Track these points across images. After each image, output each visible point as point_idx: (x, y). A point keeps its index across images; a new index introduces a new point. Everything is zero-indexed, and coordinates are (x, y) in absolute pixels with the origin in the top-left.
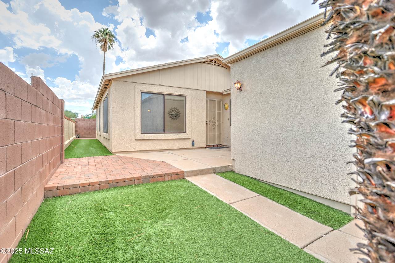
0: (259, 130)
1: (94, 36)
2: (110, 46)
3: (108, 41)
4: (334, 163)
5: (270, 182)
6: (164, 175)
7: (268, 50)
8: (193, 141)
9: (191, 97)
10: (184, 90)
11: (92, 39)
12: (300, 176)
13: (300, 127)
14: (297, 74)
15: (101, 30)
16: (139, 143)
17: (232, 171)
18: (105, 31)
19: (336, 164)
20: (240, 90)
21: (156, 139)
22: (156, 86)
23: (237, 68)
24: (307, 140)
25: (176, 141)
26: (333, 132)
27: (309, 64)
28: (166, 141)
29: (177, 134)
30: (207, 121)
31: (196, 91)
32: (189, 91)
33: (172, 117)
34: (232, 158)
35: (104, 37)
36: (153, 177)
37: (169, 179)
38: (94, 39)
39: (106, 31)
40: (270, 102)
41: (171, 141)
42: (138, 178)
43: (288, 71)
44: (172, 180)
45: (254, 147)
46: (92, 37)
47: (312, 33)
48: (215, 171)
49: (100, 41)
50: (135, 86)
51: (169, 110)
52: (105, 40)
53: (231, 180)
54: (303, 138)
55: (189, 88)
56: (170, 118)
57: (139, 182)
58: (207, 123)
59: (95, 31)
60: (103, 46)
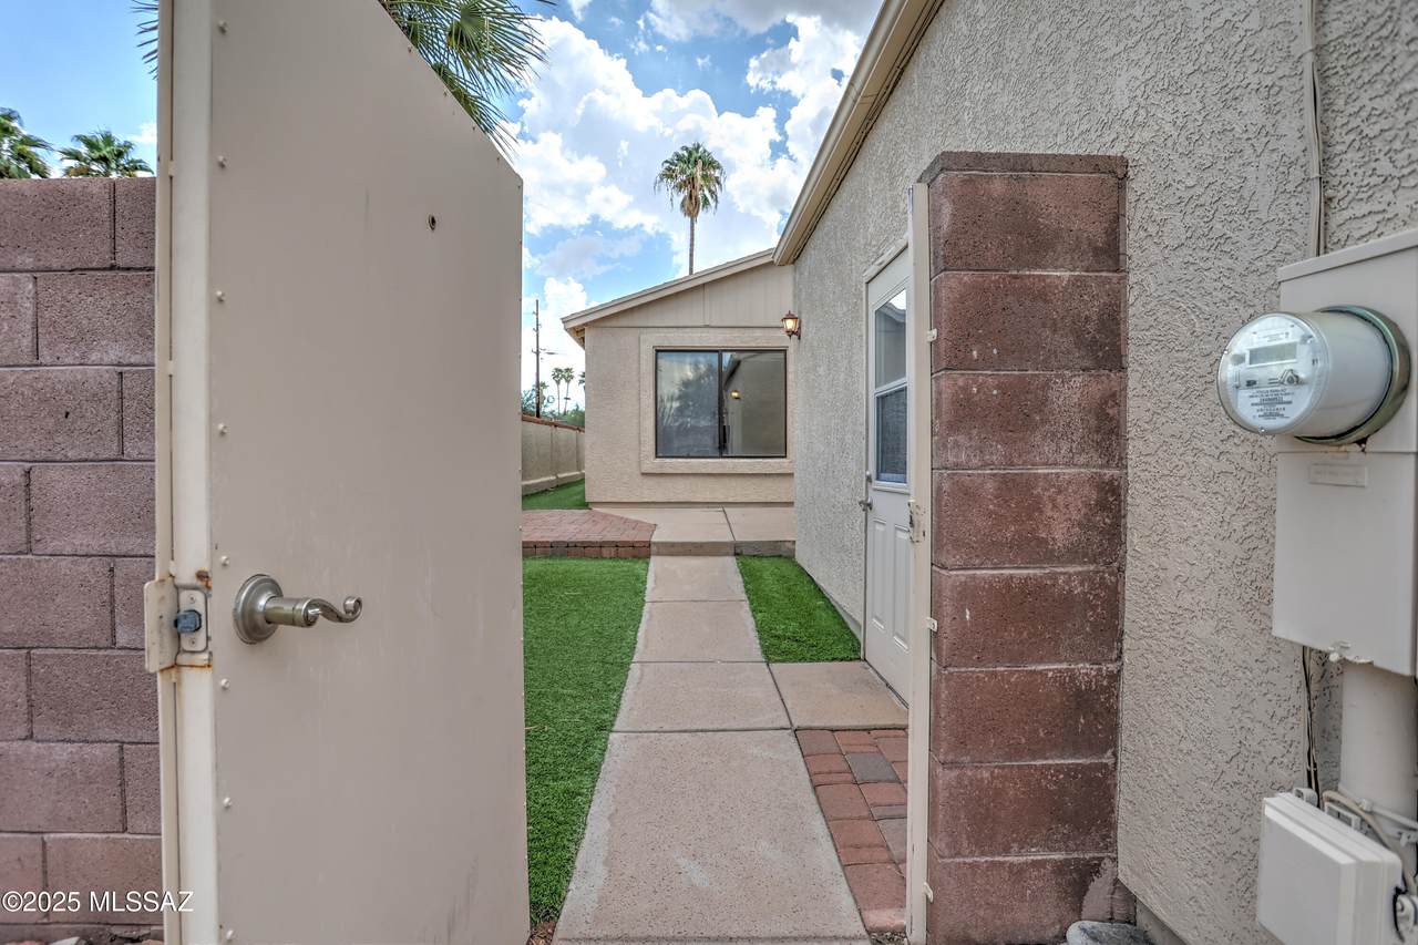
1: (662, 176)
2: (708, 196)
3: (700, 181)
6: (601, 545)
11: (657, 187)
15: (680, 152)
16: (650, 481)
17: (792, 557)
18: (690, 154)
20: (797, 335)
21: (695, 471)
22: (694, 330)
23: (798, 277)
25: (755, 480)
28: (726, 480)
29: (758, 460)
35: (689, 172)
36: (575, 546)
37: (612, 555)
38: (663, 185)
39: (695, 155)
41: (739, 481)
44: (617, 557)
46: (658, 179)
48: (738, 551)
49: (680, 187)
50: (640, 338)
52: (691, 181)
53: (743, 570)
59: (665, 162)
60: (687, 202)
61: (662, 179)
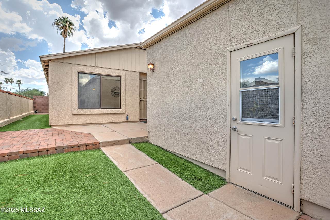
0: (165, 106)
1: (55, 23)
2: (70, 33)
3: (68, 28)
4: (216, 135)
5: (173, 151)
6: (80, 146)
7: (172, 35)
8: (127, 116)
9: (125, 78)
10: (119, 71)
11: (53, 26)
12: (192, 146)
13: (193, 103)
14: (191, 56)
15: (61, 18)
16: (75, 117)
17: (147, 142)
18: (64, 19)
19: (217, 136)
20: (153, 70)
21: (92, 113)
22: (92, 67)
23: (151, 51)
24: (197, 114)
25: (112, 116)
26: (215, 107)
27: (199, 47)
28: (102, 116)
29: (112, 109)
30: (141, 99)
31: (130, 72)
32: (124, 72)
33: (114, 95)
34: (148, 130)
35: (64, 24)
36: (68, 148)
37: (84, 149)
38: (55, 26)
39: (66, 20)
40: (173, 81)
41: (106, 116)
42: (52, 149)
43: (185, 54)
44: (87, 150)
45: (162, 121)
46: (53, 24)
47: (201, 20)
48: (131, 142)
49: (60, 28)
50: (72, 67)
51: (112, 89)
52: (65, 27)
53: (141, 150)
54: (195, 112)
55: (124, 70)
56: (113, 95)
57: (53, 153)
58: (141, 100)
59: (56, 19)
60: (63, 33)
61: (54, 24)
